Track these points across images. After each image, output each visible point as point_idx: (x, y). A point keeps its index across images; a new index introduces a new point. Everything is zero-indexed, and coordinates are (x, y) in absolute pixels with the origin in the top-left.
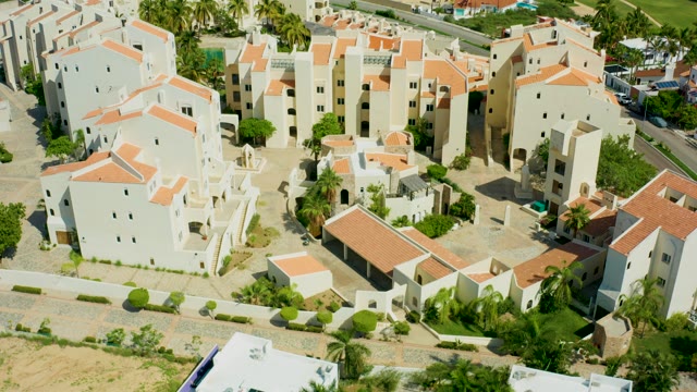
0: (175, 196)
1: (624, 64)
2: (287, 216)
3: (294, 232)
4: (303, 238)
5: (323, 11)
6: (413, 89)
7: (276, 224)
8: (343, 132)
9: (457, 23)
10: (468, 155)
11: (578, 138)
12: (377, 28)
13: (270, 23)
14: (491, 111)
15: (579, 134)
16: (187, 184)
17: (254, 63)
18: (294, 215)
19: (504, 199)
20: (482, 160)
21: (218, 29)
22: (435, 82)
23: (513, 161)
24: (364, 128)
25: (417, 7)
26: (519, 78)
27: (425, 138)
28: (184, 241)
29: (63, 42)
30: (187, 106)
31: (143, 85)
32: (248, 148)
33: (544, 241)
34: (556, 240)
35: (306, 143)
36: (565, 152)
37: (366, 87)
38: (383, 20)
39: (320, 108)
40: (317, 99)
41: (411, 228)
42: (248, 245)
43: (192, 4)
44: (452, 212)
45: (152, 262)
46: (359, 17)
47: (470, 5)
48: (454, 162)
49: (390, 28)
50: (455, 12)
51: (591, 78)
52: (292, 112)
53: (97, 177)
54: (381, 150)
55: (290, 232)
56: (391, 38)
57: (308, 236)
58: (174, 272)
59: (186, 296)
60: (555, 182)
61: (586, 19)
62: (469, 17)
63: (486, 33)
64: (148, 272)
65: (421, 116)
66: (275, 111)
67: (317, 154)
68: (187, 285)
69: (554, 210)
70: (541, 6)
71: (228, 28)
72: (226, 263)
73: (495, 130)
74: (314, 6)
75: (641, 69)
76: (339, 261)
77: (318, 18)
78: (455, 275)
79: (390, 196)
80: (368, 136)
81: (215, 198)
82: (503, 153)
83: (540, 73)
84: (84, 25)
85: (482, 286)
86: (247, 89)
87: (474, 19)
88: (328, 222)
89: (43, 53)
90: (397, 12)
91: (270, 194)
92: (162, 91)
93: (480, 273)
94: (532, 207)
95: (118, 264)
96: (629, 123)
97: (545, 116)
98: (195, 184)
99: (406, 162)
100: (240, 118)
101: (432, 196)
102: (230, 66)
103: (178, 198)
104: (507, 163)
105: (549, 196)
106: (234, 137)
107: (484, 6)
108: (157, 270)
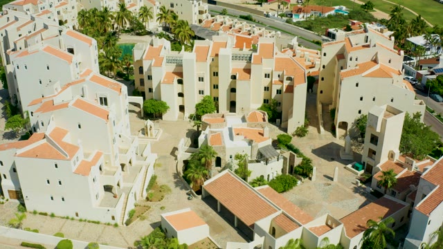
0: (92, 168)
1: (411, 55)
2: (176, 175)
3: (181, 189)
4: (188, 194)
5: (204, 16)
6: (267, 78)
7: (169, 182)
8: (218, 112)
9: (295, 24)
10: (306, 125)
11: (388, 120)
12: (241, 29)
13: (167, 25)
14: (321, 92)
15: (388, 116)
16: (102, 157)
17: (154, 60)
18: (182, 174)
19: (333, 160)
20: (316, 129)
21: (132, 30)
22: (283, 73)
23: (338, 130)
24: (232, 106)
25: (268, 13)
26: (342, 71)
27: (276, 112)
28: (100, 198)
29: (21, 44)
30: (103, 97)
31: (73, 79)
32: (149, 122)
33: (363, 194)
34: (371, 193)
35: (191, 117)
36: (378, 130)
37: (234, 77)
38: (245, 22)
39: (201, 92)
40: (199, 86)
41: (267, 186)
42: (147, 199)
43: (114, 13)
44: (296, 172)
45: (77, 215)
46: (228, 20)
47: (304, 11)
48: (296, 131)
49: (249, 28)
50: (293, 16)
51: (394, 71)
52: (181, 95)
53: (34, 154)
54: (244, 126)
55: (178, 188)
56: (250, 37)
57: (191, 192)
58: (93, 222)
59: (100, 245)
60: (370, 150)
61: (382, 22)
62: (302, 20)
63: (316, 31)
64: (74, 222)
65: (273, 98)
66: (169, 95)
67: (199, 127)
68: (102, 233)
69: (369, 170)
70: (351, 11)
71: (138, 30)
72: (131, 215)
73: (325, 106)
74: (198, 13)
75: (422, 58)
76: (214, 213)
77: (200, 21)
78: (300, 229)
79: (251, 162)
80: (235, 112)
81: (123, 166)
82: (331, 123)
83: (357, 67)
84: (36, 31)
85: (320, 238)
86: (149, 79)
87: (306, 21)
88: (206, 183)
89: (8, 51)
90: (254, 16)
91: (165, 157)
92: (85, 85)
93: (318, 225)
94: (353, 167)
95: (52, 215)
96: (421, 104)
97: (361, 99)
98: (108, 157)
99: (262, 135)
100: (144, 99)
101: (281, 161)
102: (137, 61)
103: (95, 169)
104: (333, 131)
105: (365, 159)
106: (140, 112)
107: (313, 12)
108: (81, 220)
